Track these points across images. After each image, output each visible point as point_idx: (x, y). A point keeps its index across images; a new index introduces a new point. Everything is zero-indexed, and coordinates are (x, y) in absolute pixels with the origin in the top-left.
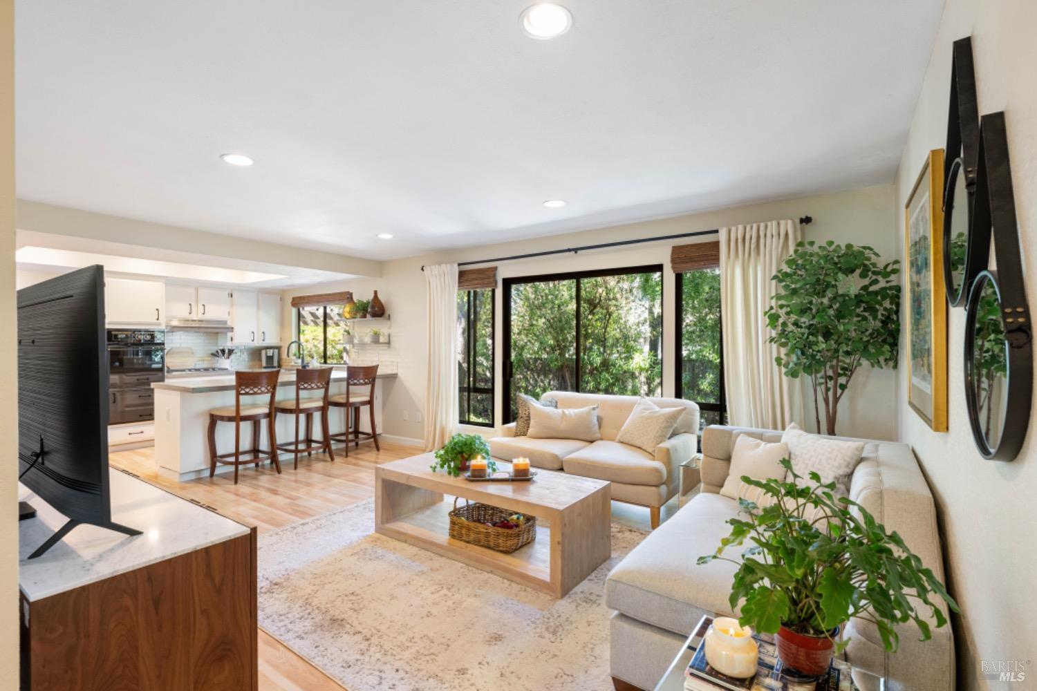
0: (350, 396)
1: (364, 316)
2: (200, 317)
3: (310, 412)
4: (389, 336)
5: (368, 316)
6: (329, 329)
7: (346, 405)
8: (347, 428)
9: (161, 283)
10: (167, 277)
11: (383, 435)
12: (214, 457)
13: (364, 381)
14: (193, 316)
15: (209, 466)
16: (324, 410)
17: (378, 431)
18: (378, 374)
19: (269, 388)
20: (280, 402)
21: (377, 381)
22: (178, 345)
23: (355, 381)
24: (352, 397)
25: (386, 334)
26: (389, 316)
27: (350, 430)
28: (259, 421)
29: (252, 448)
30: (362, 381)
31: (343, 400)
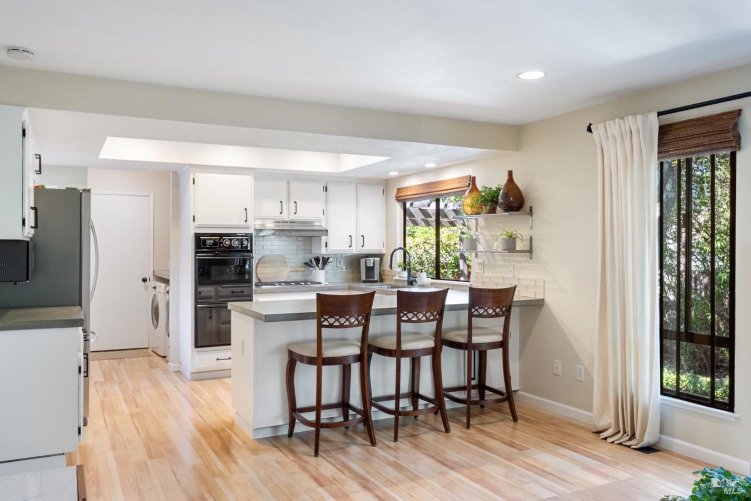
0: (474, 332)
1: (493, 211)
2: (293, 217)
3: (417, 356)
4: (531, 239)
5: (498, 209)
6: (442, 230)
7: (466, 346)
8: (470, 379)
9: (249, 177)
10: (256, 169)
11: (520, 393)
12: (294, 411)
13: (494, 310)
14: (285, 217)
15: (288, 421)
16: (435, 353)
17: (515, 386)
18: (515, 299)
19: (360, 318)
20: (376, 337)
21: (515, 312)
22: (270, 253)
23: (481, 311)
24: (477, 335)
25: (526, 237)
26: (531, 208)
27: (473, 383)
28: (349, 366)
29: (340, 401)
30: (490, 311)
31: (463, 340)
